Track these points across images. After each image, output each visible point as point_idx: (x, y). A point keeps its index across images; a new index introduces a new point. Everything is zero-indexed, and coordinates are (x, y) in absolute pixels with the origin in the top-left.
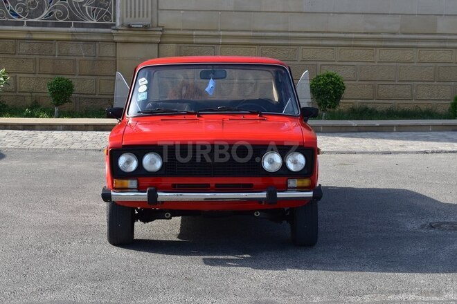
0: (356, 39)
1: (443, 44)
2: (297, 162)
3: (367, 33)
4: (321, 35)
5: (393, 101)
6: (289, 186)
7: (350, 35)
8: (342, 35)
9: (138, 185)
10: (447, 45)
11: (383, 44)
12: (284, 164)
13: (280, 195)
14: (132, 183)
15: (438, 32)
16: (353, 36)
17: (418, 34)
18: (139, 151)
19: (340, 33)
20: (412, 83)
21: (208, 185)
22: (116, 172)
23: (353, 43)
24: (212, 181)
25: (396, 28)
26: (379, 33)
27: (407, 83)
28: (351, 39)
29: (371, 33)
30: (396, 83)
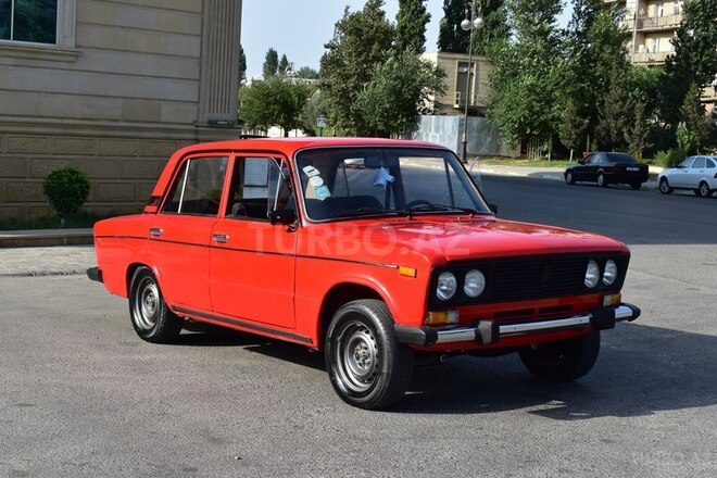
0: (74, 126)
1: (168, 135)
3: (86, 119)
4: (32, 120)
5: (114, 204)
7: (66, 121)
8: (58, 121)
10: (172, 135)
11: (103, 133)
12: (601, 278)
14: (452, 317)
15: (163, 119)
16: (71, 122)
17: (142, 122)
19: (54, 118)
20: (134, 181)
21: (531, 311)
23: (69, 131)
25: (118, 114)
26: (99, 120)
27: (130, 181)
28: (68, 126)
29: (90, 119)
30: (118, 181)
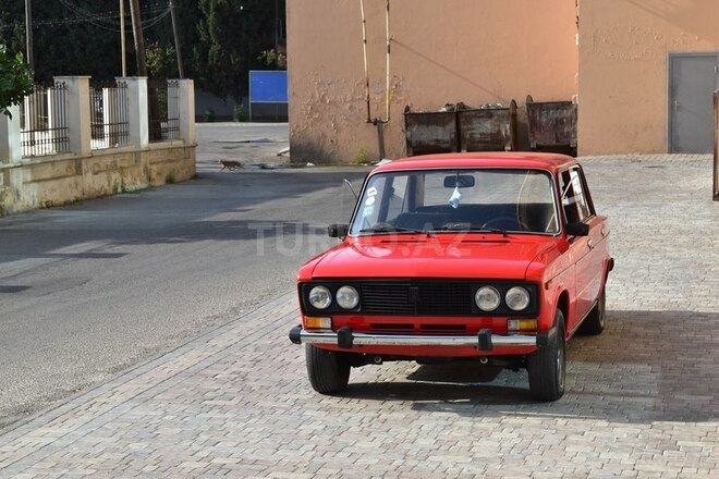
2: (518, 299)
6: (509, 328)
9: (332, 324)
12: (503, 303)
13: (496, 340)
14: (325, 323)
18: (333, 283)
21: (411, 326)
22: (308, 309)
24: (417, 321)
